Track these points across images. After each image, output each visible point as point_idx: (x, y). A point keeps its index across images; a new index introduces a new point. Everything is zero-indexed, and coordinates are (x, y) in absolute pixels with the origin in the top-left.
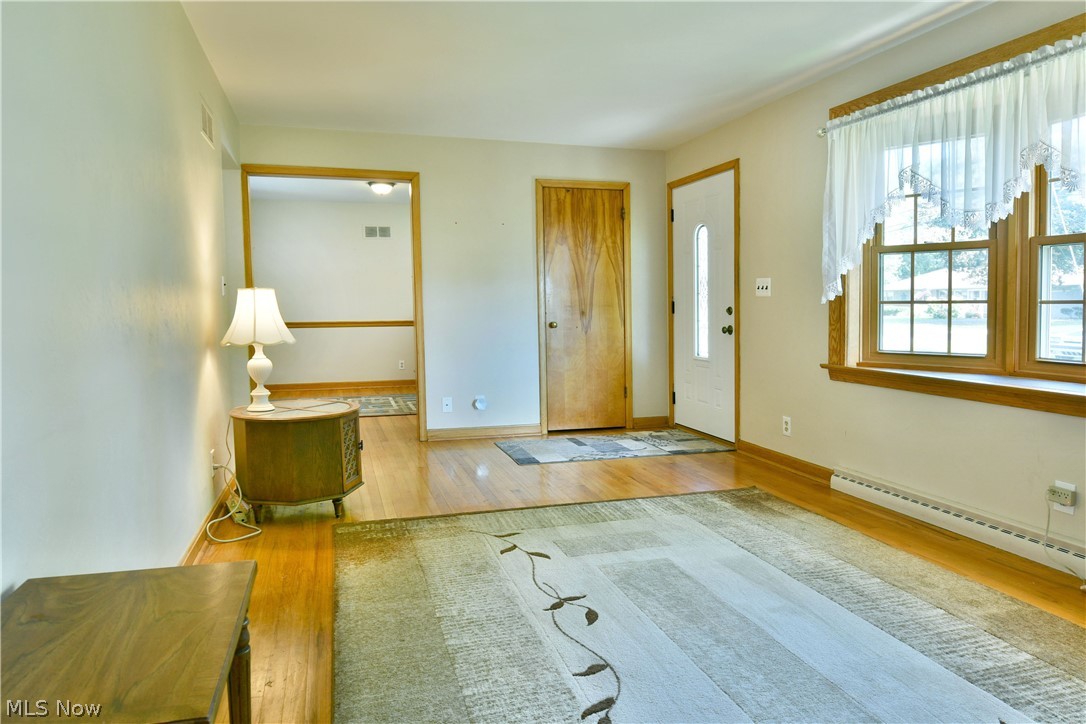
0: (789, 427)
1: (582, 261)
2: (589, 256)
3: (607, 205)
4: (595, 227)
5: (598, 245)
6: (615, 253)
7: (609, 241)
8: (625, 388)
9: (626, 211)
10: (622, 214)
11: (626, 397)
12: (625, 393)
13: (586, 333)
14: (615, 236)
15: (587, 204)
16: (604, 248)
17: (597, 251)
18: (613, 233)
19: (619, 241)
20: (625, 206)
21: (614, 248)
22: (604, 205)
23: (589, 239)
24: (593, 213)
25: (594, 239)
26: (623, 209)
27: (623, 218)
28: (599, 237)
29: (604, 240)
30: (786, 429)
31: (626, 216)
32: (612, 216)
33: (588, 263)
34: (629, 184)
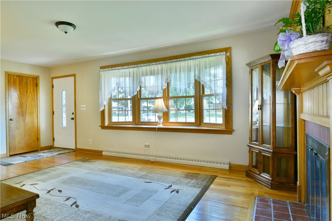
0: (91, 142)
1: (23, 99)
2: (25, 97)
3: (31, 82)
4: (27, 88)
5: (28, 94)
6: (34, 97)
7: (32, 93)
8: (38, 138)
9: (38, 84)
10: (37, 85)
11: (38, 141)
12: (38, 139)
13: (24, 121)
14: (34, 91)
15: (24, 81)
16: (30, 95)
17: (28, 96)
18: (34, 90)
19: (35, 93)
20: (38, 83)
21: (34, 95)
22: (30, 81)
23: (25, 92)
24: (27, 84)
25: (27, 92)
26: (37, 83)
27: (37, 86)
28: (29, 92)
29: (30, 92)
30: (90, 143)
31: (38, 86)
32: (33, 85)
33: (25, 100)
34: (39, 76)
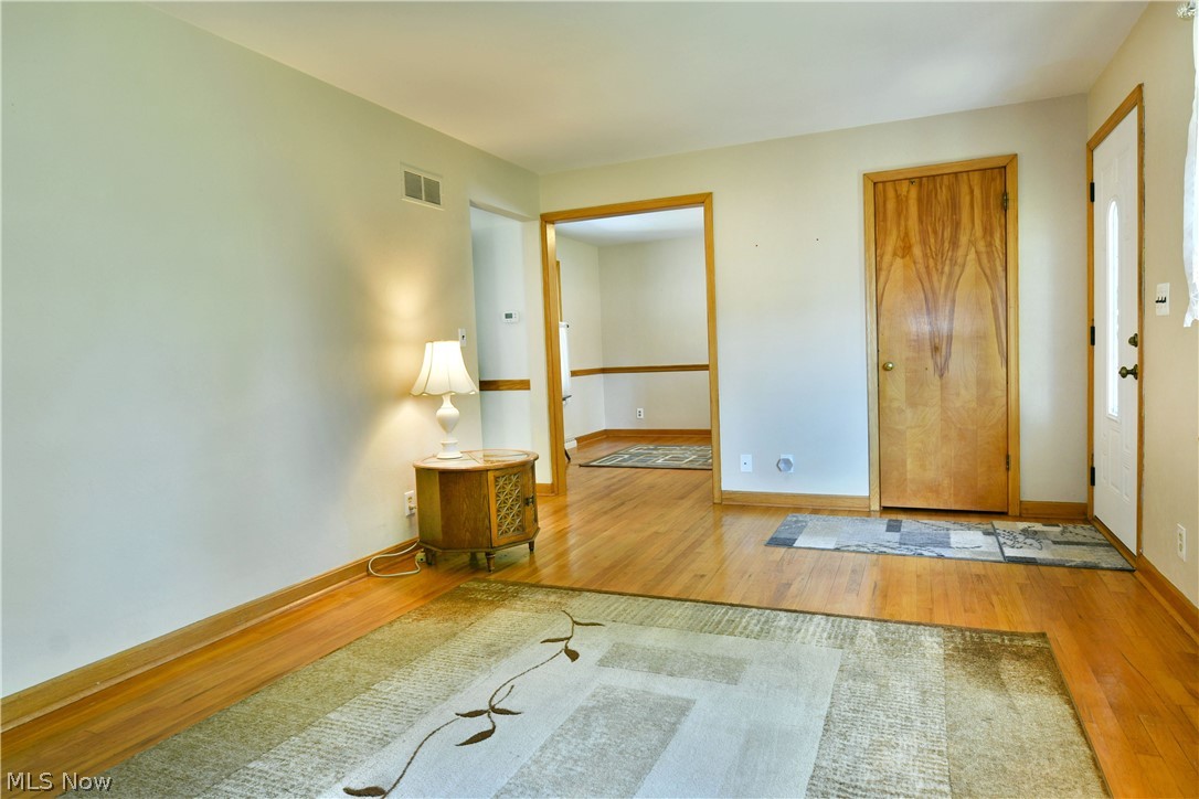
1: (935, 278)
2: (947, 269)
3: (977, 192)
4: (957, 226)
5: (961, 252)
6: (992, 262)
7: (981, 246)
8: (1008, 457)
9: (1011, 196)
10: (1003, 203)
11: (1008, 469)
12: (1008, 463)
13: (941, 376)
14: (992, 235)
15: (943, 195)
16: (972, 255)
17: (960, 261)
18: (988, 231)
19: (997, 242)
20: (1009, 189)
21: (990, 254)
22: (972, 192)
23: (946, 245)
24: (954, 205)
25: (955, 243)
26: (1005, 194)
27: (1005, 209)
28: (964, 239)
29: (972, 243)
31: (1011, 204)
32: (986, 206)
33: (944, 279)
34: (1016, 155)
